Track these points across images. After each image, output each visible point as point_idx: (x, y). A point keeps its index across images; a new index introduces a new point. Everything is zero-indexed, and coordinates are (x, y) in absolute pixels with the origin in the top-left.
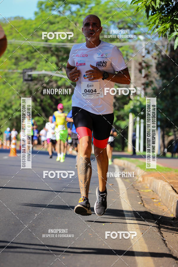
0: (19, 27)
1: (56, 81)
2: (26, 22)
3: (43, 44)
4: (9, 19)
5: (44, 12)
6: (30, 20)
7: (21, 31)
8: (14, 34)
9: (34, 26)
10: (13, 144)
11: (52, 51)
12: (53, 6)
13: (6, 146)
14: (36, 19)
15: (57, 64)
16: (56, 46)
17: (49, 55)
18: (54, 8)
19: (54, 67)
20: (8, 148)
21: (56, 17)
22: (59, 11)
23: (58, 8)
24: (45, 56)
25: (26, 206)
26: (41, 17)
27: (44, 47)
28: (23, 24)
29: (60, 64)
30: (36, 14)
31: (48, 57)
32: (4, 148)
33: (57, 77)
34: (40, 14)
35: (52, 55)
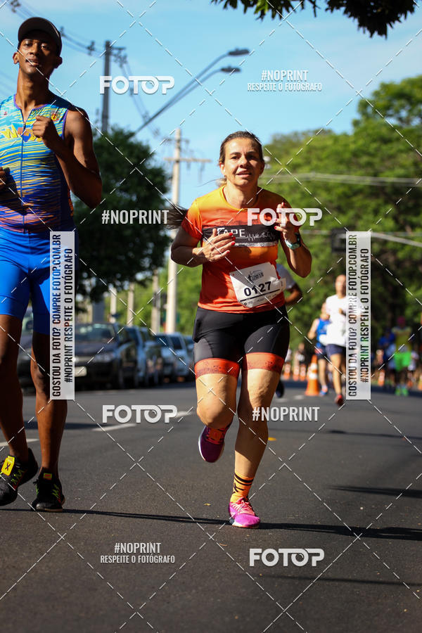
0: (323, 148)
1: (394, 252)
2: (336, 139)
3: (368, 181)
4: (304, 134)
5: (371, 120)
6: (345, 135)
7: (328, 157)
8: (315, 162)
9: (352, 147)
10: (313, 371)
11: (386, 194)
12: (388, 108)
13: (299, 375)
14: (356, 134)
15: (395, 219)
16: (393, 184)
17: (380, 201)
18: (390, 112)
19: (390, 223)
20: (302, 379)
21: (393, 129)
22: (400, 119)
23: (398, 112)
24: (373, 204)
25: (343, 491)
26: (365, 129)
27: (371, 187)
28: (329, 142)
29: (401, 218)
30: (356, 123)
31: (379, 205)
32: (295, 378)
33: (396, 243)
34: (362, 125)
35: (386, 202)
